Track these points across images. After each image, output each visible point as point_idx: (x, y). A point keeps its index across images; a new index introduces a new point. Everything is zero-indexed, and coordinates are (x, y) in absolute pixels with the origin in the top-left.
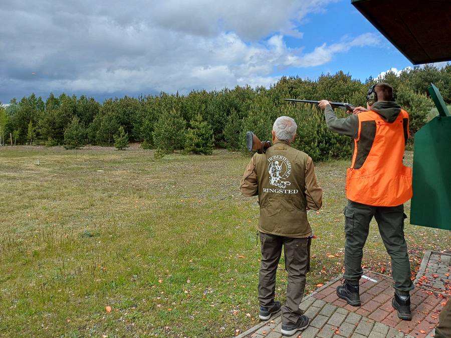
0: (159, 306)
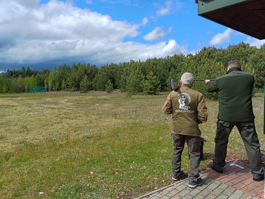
0: (117, 173)
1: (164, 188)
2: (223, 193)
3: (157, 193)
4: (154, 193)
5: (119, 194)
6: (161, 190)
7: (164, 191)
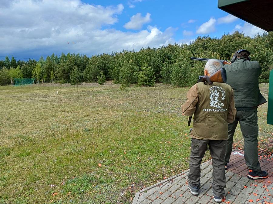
0: (125, 164)
1: (173, 177)
2: (230, 180)
3: (167, 182)
4: (164, 182)
5: (131, 184)
6: (171, 180)
7: (174, 180)
